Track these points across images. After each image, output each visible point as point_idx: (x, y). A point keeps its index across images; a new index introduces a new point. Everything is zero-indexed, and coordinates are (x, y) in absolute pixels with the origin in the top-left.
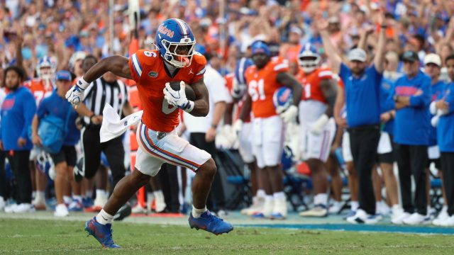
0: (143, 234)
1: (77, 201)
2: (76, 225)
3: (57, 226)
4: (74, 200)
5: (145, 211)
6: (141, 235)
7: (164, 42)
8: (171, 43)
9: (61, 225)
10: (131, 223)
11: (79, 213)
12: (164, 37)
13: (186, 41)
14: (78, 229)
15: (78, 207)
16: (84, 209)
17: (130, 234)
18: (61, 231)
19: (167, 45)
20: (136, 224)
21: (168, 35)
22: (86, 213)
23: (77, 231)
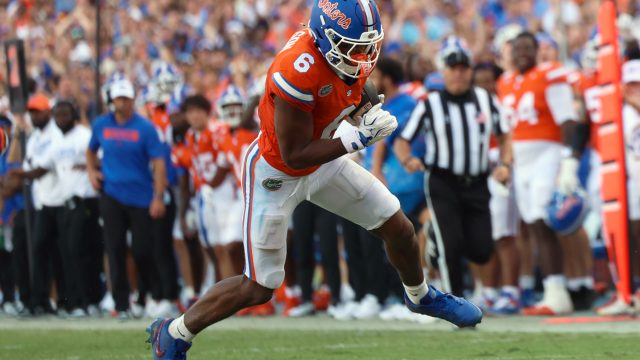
0: (630, 353)
1: (509, 295)
2: (509, 340)
3: (475, 341)
4: (504, 295)
5: (631, 310)
6: (625, 355)
7: (330, 33)
8: (343, 39)
9: (481, 340)
10: (606, 333)
11: (513, 319)
12: (331, 24)
13: (371, 36)
14: (512, 346)
15: (512, 306)
16: (523, 311)
17: (606, 353)
18: (483, 351)
19: (336, 40)
20: (615, 334)
21: (340, 23)
22: (524, 318)
23: (512, 350)
